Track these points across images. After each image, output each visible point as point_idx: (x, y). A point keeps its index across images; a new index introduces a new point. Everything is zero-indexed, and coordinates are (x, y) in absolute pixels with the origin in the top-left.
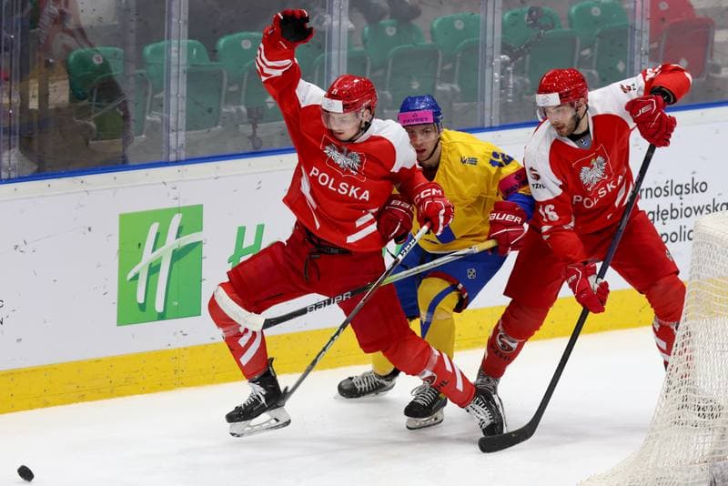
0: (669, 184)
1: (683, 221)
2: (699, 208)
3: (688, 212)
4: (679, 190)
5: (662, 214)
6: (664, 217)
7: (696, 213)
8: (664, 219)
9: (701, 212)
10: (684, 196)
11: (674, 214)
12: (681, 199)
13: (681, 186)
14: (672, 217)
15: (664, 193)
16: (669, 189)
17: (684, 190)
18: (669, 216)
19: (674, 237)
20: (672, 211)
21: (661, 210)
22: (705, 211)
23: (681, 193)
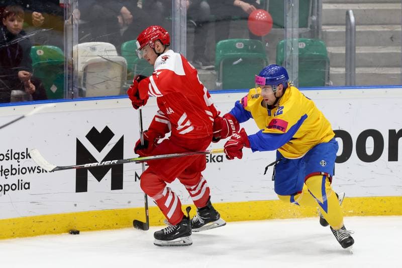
0: (10, 152)
1: (21, 177)
2: (32, 168)
3: (24, 171)
4: (17, 156)
5: (5, 172)
6: (6, 174)
7: (30, 171)
8: (6, 175)
9: (34, 171)
10: (20, 160)
11: (14, 172)
12: (19, 162)
13: (18, 154)
14: (12, 174)
15: (6, 158)
16: (10, 156)
17: (21, 156)
18: (10, 173)
19: (14, 187)
20: (12, 170)
21: (4, 169)
22: (36, 170)
23: (19, 158)
